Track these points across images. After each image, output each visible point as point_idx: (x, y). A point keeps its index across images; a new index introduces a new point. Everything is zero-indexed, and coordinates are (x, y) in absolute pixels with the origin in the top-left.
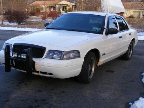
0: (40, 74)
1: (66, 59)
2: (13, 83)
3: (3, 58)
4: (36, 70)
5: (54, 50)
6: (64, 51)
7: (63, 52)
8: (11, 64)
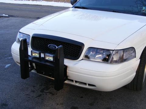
0: (74, 83)
1: (116, 62)
2: (34, 91)
3: (17, 55)
4: (68, 78)
5: (97, 49)
6: (113, 50)
7: (111, 52)
8: (30, 66)
